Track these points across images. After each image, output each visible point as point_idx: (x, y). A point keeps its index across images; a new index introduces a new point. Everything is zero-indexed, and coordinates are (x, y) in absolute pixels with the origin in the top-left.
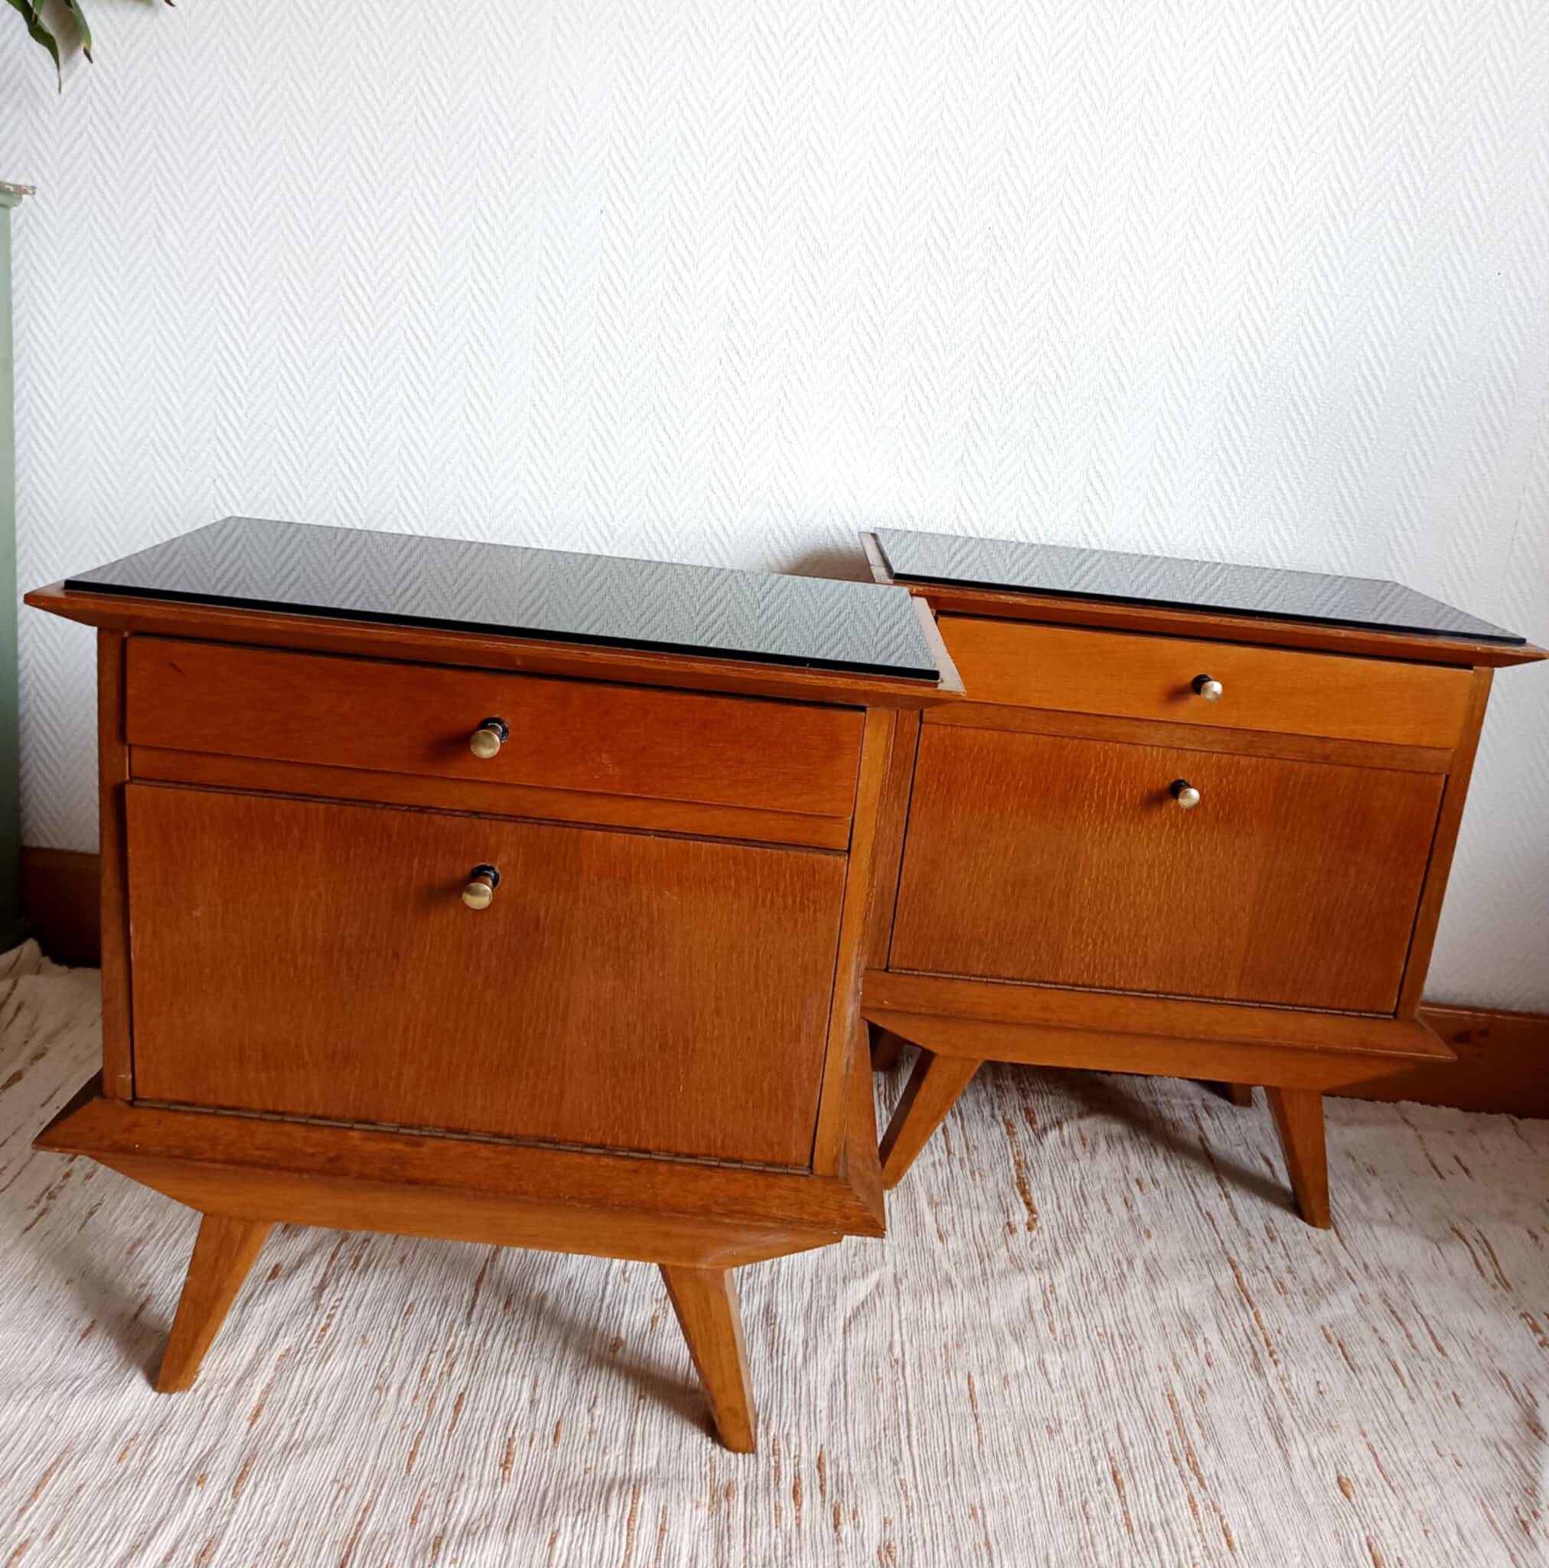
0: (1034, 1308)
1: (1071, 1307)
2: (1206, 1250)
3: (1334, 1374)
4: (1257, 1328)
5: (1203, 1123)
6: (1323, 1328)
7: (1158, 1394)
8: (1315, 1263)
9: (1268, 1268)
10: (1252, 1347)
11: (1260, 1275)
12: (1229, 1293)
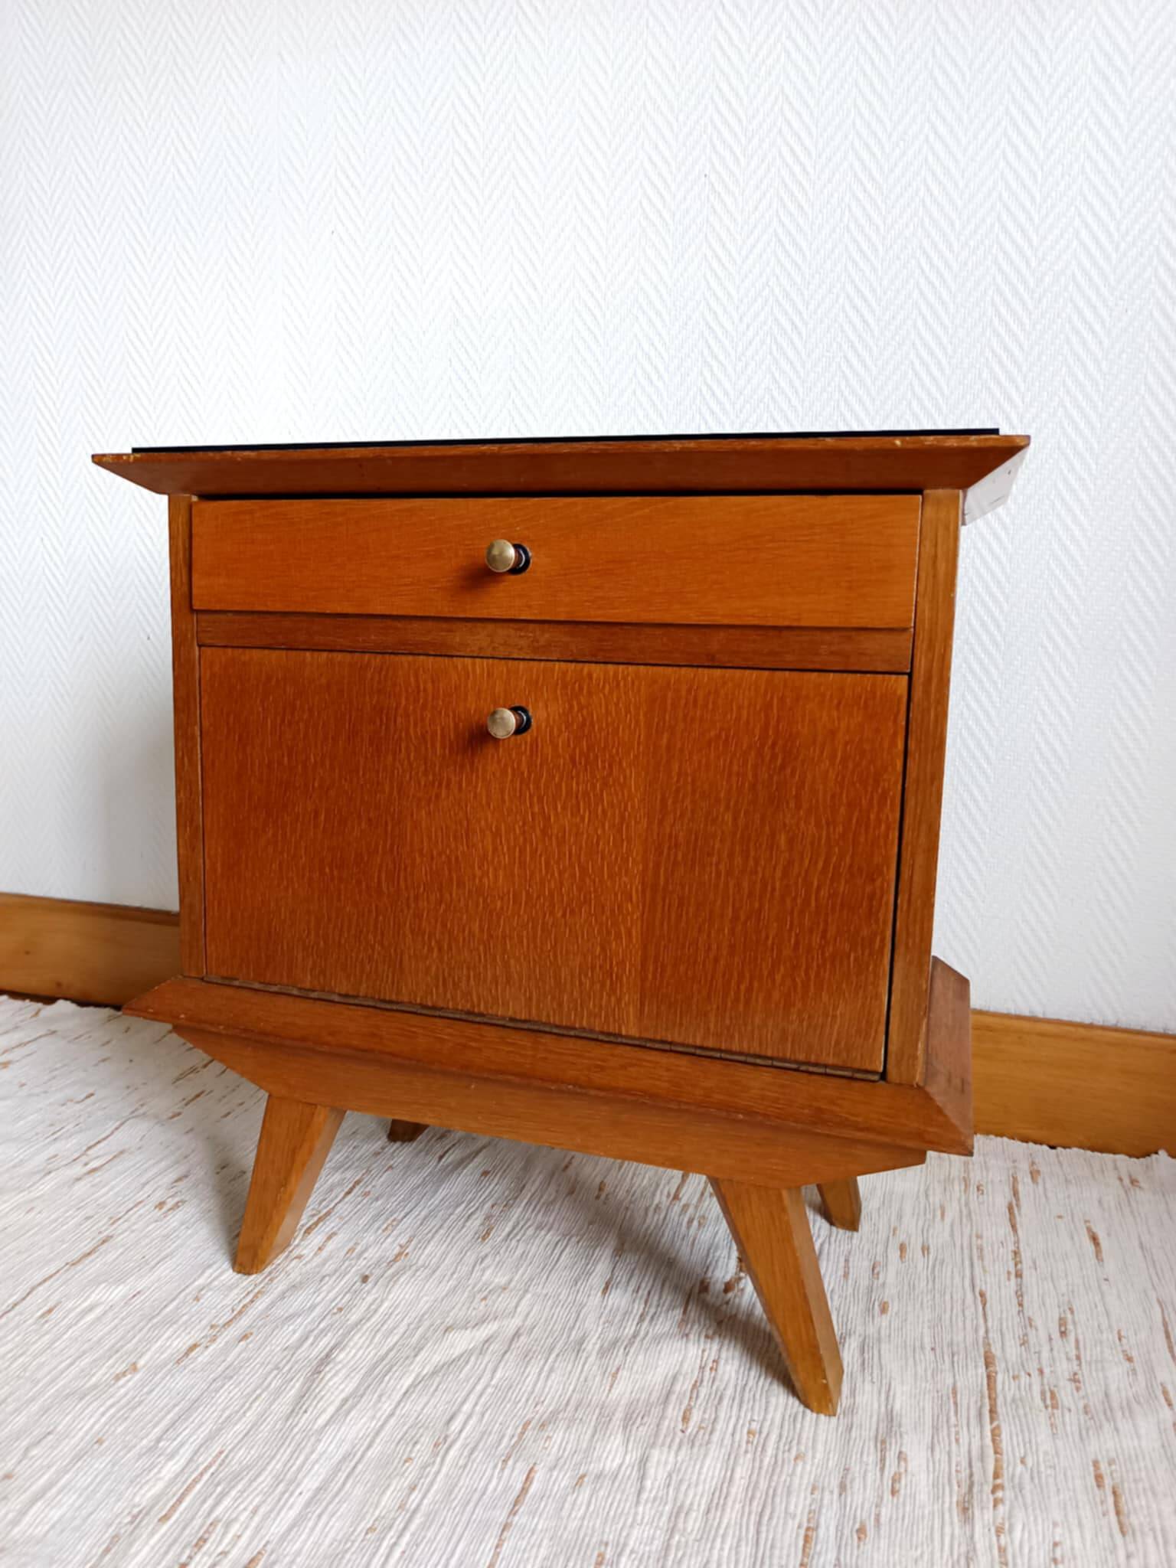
0: (677, 1388)
1: (729, 1392)
2: (959, 1338)
3: (1088, 1536)
4: (990, 1451)
5: (1020, 1188)
6: (1096, 1464)
7: (792, 1524)
8: (1117, 1372)
9: (1041, 1372)
10: (971, 1475)
11: (1024, 1379)
12: (969, 1400)
